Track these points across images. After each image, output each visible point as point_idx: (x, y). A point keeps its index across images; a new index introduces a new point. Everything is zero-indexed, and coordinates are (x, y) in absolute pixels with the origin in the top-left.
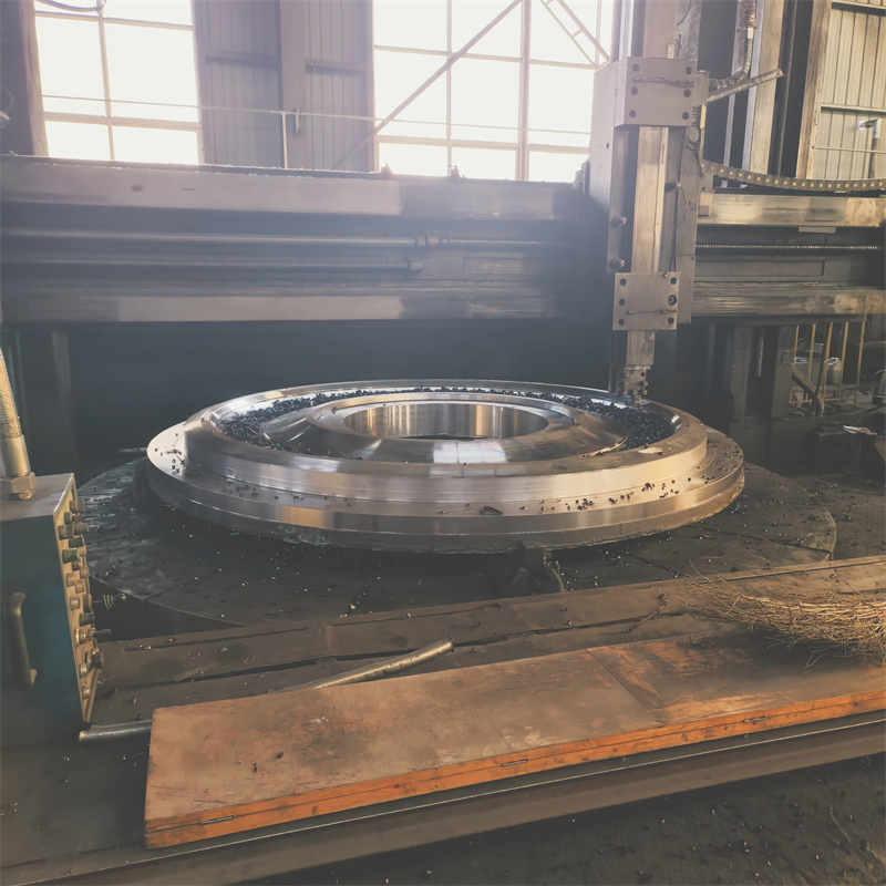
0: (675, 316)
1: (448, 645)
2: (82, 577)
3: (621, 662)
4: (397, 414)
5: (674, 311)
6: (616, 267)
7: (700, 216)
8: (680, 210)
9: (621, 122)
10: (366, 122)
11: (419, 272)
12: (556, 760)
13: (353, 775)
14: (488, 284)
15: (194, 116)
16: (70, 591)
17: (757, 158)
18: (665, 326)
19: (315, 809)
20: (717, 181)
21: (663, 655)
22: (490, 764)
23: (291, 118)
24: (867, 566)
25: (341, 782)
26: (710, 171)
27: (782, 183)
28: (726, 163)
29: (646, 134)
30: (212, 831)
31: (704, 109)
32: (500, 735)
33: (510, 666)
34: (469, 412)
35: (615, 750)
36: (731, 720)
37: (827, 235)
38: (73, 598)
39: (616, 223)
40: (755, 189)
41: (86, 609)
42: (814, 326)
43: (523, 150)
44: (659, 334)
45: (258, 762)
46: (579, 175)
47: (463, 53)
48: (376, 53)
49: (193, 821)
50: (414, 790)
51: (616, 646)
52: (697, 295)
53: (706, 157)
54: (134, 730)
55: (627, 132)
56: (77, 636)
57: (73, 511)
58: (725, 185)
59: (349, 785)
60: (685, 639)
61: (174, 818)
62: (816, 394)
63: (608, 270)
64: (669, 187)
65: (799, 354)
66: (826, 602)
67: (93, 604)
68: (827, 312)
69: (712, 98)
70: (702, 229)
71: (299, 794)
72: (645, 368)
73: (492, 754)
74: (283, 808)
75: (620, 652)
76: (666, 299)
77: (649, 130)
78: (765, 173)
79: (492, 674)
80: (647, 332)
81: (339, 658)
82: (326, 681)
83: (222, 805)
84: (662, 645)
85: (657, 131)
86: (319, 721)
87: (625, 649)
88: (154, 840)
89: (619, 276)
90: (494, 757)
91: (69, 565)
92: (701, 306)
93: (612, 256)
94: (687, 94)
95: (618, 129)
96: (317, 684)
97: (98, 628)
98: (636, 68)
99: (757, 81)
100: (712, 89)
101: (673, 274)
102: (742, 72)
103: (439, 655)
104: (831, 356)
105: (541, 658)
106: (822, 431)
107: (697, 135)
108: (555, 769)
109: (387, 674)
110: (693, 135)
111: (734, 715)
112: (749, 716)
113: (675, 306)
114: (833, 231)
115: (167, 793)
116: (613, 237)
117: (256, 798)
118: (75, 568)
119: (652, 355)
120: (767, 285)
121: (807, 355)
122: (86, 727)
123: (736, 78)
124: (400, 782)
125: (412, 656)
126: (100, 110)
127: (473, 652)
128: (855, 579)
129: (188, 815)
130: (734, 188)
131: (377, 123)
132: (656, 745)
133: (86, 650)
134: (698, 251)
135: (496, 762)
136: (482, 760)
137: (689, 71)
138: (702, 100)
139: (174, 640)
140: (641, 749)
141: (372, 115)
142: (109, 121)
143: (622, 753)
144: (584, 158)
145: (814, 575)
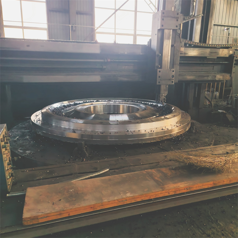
0: (173, 81)
1: (108, 170)
2: (8, 152)
3: (153, 174)
4: (99, 107)
5: (173, 79)
6: (158, 67)
7: (181, 54)
8: (175, 52)
9: (159, 28)
10: (93, 28)
11: (105, 69)
12: (134, 200)
13: (80, 205)
14: (124, 72)
15: (46, 26)
16: (4, 156)
17: (196, 38)
18: (171, 83)
19: (69, 214)
20: (185, 44)
21: (165, 171)
22: (117, 201)
23: (72, 27)
24: (220, 147)
25: (76, 207)
26: (183, 41)
27: (203, 45)
28: (188, 39)
29: (166, 31)
30: (41, 221)
31: (182, 24)
32: (120, 194)
33: (124, 175)
34: (118, 107)
35: (150, 197)
36: (181, 189)
37: (214, 59)
38: (5, 158)
39: (158, 55)
40: (196, 46)
41: (10, 161)
42: (212, 84)
43: (135, 36)
44: (169, 85)
45: (54, 202)
46: (148, 42)
47: (119, 9)
48: (95, 9)
49: (36, 218)
50: (96, 209)
51: (153, 170)
52: (179, 75)
53: (182, 38)
54: (22, 193)
55: (161, 31)
56: (6, 168)
57: (6, 134)
58: (188, 45)
59: (78, 208)
60: (171, 167)
61: (30, 217)
62: (211, 101)
63: (156, 68)
64: (172, 46)
65: (208, 91)
66: (208, 157)
67: (11, 159)
68: (214, 80)
69: (184, 22)
70: (181, 57)
71: (65, 210)
72: (165, 95)
73: (117, 199)
74: (60, 214)
75: (153, 171)
76: (171, 76)
77: (167, 30)
78: (198, 42)
79: (119, 177)
80: (166, 85)
81: (79, 173)
82: (75, 180)
83: (44, 214)
84: (165, 169)
85: (169, 30)
86: (71, 190)
87: (155, 170)
88: (25, 223)
89: (158, 70)
90: (118, 199)
91: (4, 149)
92: (181, 78)
93: (157, 64)
94: (177, 20)
95: (159, 30)
96: (72, 180)
97: (13, 166)
98: (163, 13)
99: (196, 17)
100: (184, 19)
101: (173, 69)
102: (192, 15)
103: (105, 172)
104: (216, 91)
105: (132, 173)
106: (213, 112)
107: (180, 32)
108: (134, 202)
109: (91, 178)
110: (179, 32)
111: (182, 187)
112: (186, 188)
113: (174, 78)
114: (216, 58)
115: (29, 210)
116: (157, 59)
117: (53, 211)
118: (6, 150)
119: (167, 91)
120: (198, 72)
121: (210, 91)
122: (9, 193)
123: (191, 16)
124: (92, 207)
125: (98, 173)
126: (20, 25)
127: (115, 171)
128: (217, 151)
129: (34, 217)
130: (190, 46)
131: (96, 28)
132: (161, 196)
133: (9, 172)
134: (180, 63)
135: (118, 201)
136: (114, 200)
137: (178, 14)
138: (181, 22)
139: (35, 169)
140: (157, 197)
141: (94, 26)
142: (23, 27)
143: (152, 198)
144: (150, 38)
145: (207, 150)
